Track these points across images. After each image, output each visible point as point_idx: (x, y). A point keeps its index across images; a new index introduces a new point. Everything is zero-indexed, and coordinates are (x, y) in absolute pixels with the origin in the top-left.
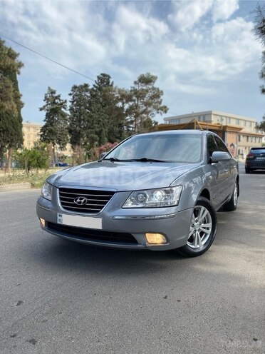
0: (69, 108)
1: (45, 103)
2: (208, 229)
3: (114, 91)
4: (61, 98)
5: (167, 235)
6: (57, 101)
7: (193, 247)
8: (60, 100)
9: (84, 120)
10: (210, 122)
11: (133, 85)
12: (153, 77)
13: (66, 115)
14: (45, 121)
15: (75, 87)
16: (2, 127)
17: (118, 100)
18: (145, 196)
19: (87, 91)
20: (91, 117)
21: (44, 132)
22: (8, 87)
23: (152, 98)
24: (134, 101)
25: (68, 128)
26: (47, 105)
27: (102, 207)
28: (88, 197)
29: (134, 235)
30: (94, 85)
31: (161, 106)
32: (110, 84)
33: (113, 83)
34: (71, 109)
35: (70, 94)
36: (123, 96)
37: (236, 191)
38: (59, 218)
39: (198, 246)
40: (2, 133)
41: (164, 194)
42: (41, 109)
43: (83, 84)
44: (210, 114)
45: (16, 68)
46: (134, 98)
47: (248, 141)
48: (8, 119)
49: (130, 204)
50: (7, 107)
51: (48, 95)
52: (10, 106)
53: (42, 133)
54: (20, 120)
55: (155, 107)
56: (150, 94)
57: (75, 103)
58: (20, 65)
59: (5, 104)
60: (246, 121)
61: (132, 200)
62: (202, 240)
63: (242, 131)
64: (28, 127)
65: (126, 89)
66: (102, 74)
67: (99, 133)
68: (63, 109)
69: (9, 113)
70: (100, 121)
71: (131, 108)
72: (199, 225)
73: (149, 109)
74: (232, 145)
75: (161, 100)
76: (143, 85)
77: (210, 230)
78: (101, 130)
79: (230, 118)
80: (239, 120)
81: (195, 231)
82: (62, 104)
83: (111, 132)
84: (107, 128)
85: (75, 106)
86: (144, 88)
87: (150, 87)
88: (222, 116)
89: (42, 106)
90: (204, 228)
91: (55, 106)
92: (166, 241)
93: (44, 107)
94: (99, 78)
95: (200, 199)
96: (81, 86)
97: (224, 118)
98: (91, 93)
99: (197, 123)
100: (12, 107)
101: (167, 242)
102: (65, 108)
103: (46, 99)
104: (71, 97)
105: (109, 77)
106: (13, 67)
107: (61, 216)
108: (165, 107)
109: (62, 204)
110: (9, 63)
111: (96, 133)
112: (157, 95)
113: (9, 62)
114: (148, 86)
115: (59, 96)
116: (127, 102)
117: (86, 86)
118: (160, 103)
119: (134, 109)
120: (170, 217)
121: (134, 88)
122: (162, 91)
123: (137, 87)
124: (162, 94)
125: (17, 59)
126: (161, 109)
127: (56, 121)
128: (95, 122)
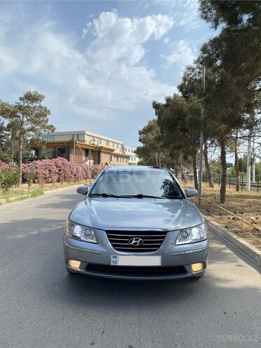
10: (84, 141)
11: (19, 101)
12: (40, 96)
23: (38, 116)
24: (19, 117)
27: (159, 246)
28: (144, 238)
29: (185, 267)
38: (113, 259)
44: (83, 134)
46: (19, 114)
47: (118, 161)
56: (36, 112)
60: (113, 142)
63: (114, 152)
74: (106, 164)
75: (48, 119)
76: (29, 102)
79: (101, 139)
80: (107, 141)
86: (31, 105)
87: (37, 105)
88: (94, 137)
97: (96, 139)
99: (76, 143)
107: (115, 257)
108: (52, 126)
109: (114, 245)
112: (44, 113)
114: (34, 104)
121: (19, 103)
122: (49, 111)
123: (22, 103)
124: (49, 114)
126: (48, 128)
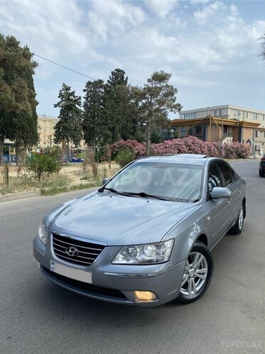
0: (83, 104)
1: (60, 100)
2: (203, 274)
4: (75, 95)
5: (157, 293)
6: (71, 97)
7: (187, 293)
8: (74, 97)
9: (97, 116)
10: (227, 117)
11: (147, 83)
12: (166, 74)
13: (81, 111)
14: (59, 117)
15: (89, 83)
16: (18, 125)
17: (132, 97)
18: (136, 249)
19: (101, 87)
20: (104, 113)
21: (59, 128)
23: (166, 95)
24: (148, 98)
25: (82, 125)
26: (61, 101)
28: (79, 249)
30: (108, 81)
31: (175, 103)
32: (125, 79)
33: (127, 78)
34: (85, 106)
35: (85, 90)
36: (136, 94)
37: (242, 213)
39: (192, 293)
41: (154, 249)
42: (56, 106)
43: (97, 79)
44: (226, 108)
45: (30, 68)
46: (148, 96)
48: (23, 116)
49: (120, 259)
50: (21, 108)
51: (63, 92)
52: (25, 106)
54: (35, 117)
55: (168, 106)
56: (163, 92)
57: (89, 99)
58: (35, 65)
59: (19, 105)
60: (264, 115)
61: (122, 255)
63: (260, 127)
64: (45, 121)
65: (139, 87)
66: (116, 70)
67: (112, 130)
68: (77, 106)
70: (113, 117)
71: (144, 105)
73: (162, 107)
74: (249, 141)
75: (175, 98)
76: (157, 82)
77: (206, 275)
78: (115, 126)
79: (247, 112)
80: (257, 114)
81: (190, 277)
82: (76, 101)
83: (124, 128)
84: (121, 124)
85: (90, 102)
86: (158, 85)
87: (164, 84)
88: (239, 110)
90: (200, 274)
91: (70, 102)
92: (155, 298)
93: (59, 103)
94: (113, 73)
95: (196, 245)
96: (95, 82)
97: (242, 113)
98: (105, 88)
99: (212, 119)
100: (27, 107)
101: (158, 298)
102: (79, 105)
103: (61, 95)
104: (86, 93)
105: (124, 73)
106: (28, 67)
107: (53, 264)
108: (179, 105)
109: (55, 251)
110: (24, 64)
111: (110, 129)
112: (171, 92)
113: (24, 62)
114: (162, 84)
115: (73, 92)
116: (141, 100)
117: (101, 81)
118: (174, 101)
119: (147, 106)
120: (160, 275)
121: (147, 85)
122: (176, 89)
123: (150, 85)
124: (176, 92)
125: (32, 59)
126: (175, 107)
127: (71, 118)
128: (108, 118)
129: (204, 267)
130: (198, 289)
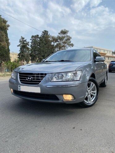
0: (30, 45)
1: (20, 43)
2: (95, 93)
3: (50, 37)
4: (27, 41)
5: (74, 96)
6: (25, 42)
8: (26, 42)
9: (37, 50)
11: (58, 35)
12: (67, 31)
13: (29, 48)
14: (20, 51)
15: (33, 36)
16: (1, 54)
17: (52, 41)
18: (63, 76)
19: (38, 38)
20: (40, 49)
21: (20, 56)
22: (3, 36)
23: (67, 40)
24: (59, 41)
25: (30, 54)
26: (20, 44)
27: (40, 82)
29: (57, 96)
30: (41, 36)
32: (48, 35)
33: (49, 34)
34: (31, 46)
35: (31, 39)
36: (54, 39)
37: (106, 78)
38: (19, 88)
39: (90, 102)
40: (1, 56)
41: (73, 75)
42: (18, 46)
43: (36, 35)
45: (6, 27)
46: (59, 40)
47: (109, 59)
48: (3, 50)
49: (55, 80)
51: (21, 40)
52: (4, 44)
53: (19, 56)
54: (9, 50)
55: (68, 44)
56: (66, 38)
57: (33, 43)
58: (8, 26)
59: (1, 43)
60: (108, 51)
61: (56, 78)
62: (92, 99)
63: (106, 55)
64: (13, 54)
65: (55, 36)
66: (44, 31)
68: (27, 46)
69: (4, 47)
70: (44, 51)
71: (57, 45)
72: (90, 91)
73: (65, 45)
75: (71, 41)
76: (62, 34)
77: (96, 94)
78: (45, 55)
79: (101, 49)
80: (105, 50)
81: (88, 94)
82: (27, 43)
84: (47, 54)
85: (33, 44)
86: (63, 36)
87: (66, 35)
88: (97, 49)
89: (18, 45)
90: (93, 93)
91: (24, 45)
92: (74, 99)
93: (19, 45)
94: (43, 32)
95: (91, 78)
96: (36, 36)
97: (98, 50)
98: (40, 39)
100: (5, 44)
102: (28, 45)
104: (31, 41)
105: (48, 32)
106: (5, 27)
108: (72, 44)
109: (20, 80)
110: (3, 25)
111: (42, 56)
112: (69, 39)
113: (3, 24)
114: (65, 35)
115: (26, 40)
116: (56, 42)
117: (38, 35)
118: (70, 42)
119: (59, 45)
120: (76, 86)
122: (71, 37)
123: (60, 35)
124: (71, 39)
125: (7, 23)
126: (71, 45)
127: (25, 51)
128: (41, 51)
129: (95, 90)
130: (92, 100)
